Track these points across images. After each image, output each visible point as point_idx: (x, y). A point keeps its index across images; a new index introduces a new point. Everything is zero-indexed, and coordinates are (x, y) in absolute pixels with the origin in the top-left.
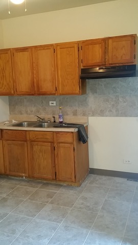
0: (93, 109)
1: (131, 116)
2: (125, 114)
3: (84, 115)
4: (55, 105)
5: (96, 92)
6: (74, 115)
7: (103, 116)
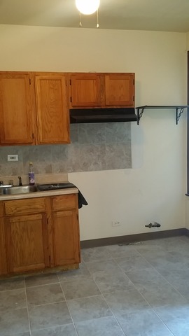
0: (74, 163)
1: (119, 168)
2: (113, 167)
3: (62, 171)
4: (17, 159)
5: (77, 141)
6: (47, 172)
7: (87, 171)
